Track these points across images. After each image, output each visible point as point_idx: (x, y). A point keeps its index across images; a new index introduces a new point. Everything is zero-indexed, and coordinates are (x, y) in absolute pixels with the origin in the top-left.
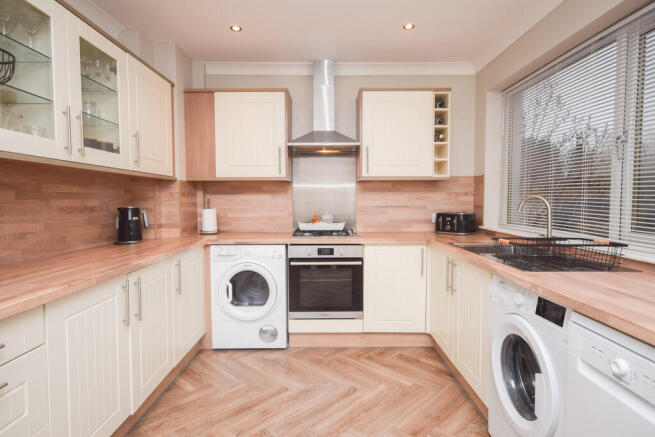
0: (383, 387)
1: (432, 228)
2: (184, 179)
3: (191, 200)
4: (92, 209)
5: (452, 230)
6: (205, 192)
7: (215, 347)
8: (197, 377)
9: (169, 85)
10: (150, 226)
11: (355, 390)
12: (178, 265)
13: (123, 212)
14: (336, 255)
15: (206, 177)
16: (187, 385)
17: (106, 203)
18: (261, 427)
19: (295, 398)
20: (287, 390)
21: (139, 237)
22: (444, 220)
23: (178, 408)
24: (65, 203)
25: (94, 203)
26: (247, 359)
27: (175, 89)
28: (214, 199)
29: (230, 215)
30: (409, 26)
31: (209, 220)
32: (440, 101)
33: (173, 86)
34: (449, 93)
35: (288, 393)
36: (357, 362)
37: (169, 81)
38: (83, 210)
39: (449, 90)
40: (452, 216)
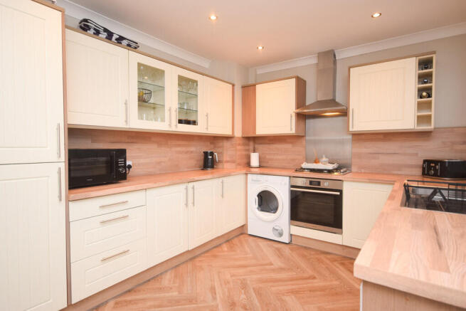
0: (336, 283)
1: (419, 171)
2: (240, 136)
3: (247, 148)
4: (192, 152)
5: (435, 175)
6: (255, 143)
7: (249, 233)
8: (232, 245)
9: (231, 86)
10: (220, 161)
11: (314, 278)
12: (222, 182)
13: (206, 154)
14: (322, 186)
15: (251, 135)
16: (225, 247)
17: (198, 149)
18: (244, 277)
19: (273, 270)
20: (272, 264)
21: (212, 167)
22: (429, 165)
23: (215, 256)
24: (179, 149)
25: (193, 149)
26: (262, 243)
27: (236, 87)
28: (259, 147)
29: (268, 157)
30: (376, 15)
31: (255, 160)
32: (426, 64)
33: (233, 85)
34: (434, 56)
35: (272, 266)
36: (331, 264)
37: (230, 84)
38: (187, 152)
39: (434, 53)
40: (436, 162)
